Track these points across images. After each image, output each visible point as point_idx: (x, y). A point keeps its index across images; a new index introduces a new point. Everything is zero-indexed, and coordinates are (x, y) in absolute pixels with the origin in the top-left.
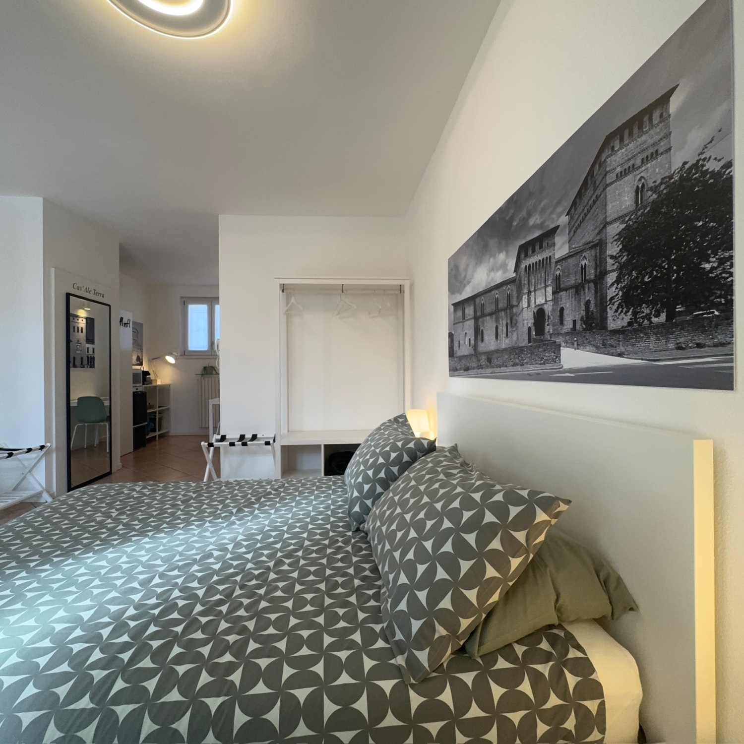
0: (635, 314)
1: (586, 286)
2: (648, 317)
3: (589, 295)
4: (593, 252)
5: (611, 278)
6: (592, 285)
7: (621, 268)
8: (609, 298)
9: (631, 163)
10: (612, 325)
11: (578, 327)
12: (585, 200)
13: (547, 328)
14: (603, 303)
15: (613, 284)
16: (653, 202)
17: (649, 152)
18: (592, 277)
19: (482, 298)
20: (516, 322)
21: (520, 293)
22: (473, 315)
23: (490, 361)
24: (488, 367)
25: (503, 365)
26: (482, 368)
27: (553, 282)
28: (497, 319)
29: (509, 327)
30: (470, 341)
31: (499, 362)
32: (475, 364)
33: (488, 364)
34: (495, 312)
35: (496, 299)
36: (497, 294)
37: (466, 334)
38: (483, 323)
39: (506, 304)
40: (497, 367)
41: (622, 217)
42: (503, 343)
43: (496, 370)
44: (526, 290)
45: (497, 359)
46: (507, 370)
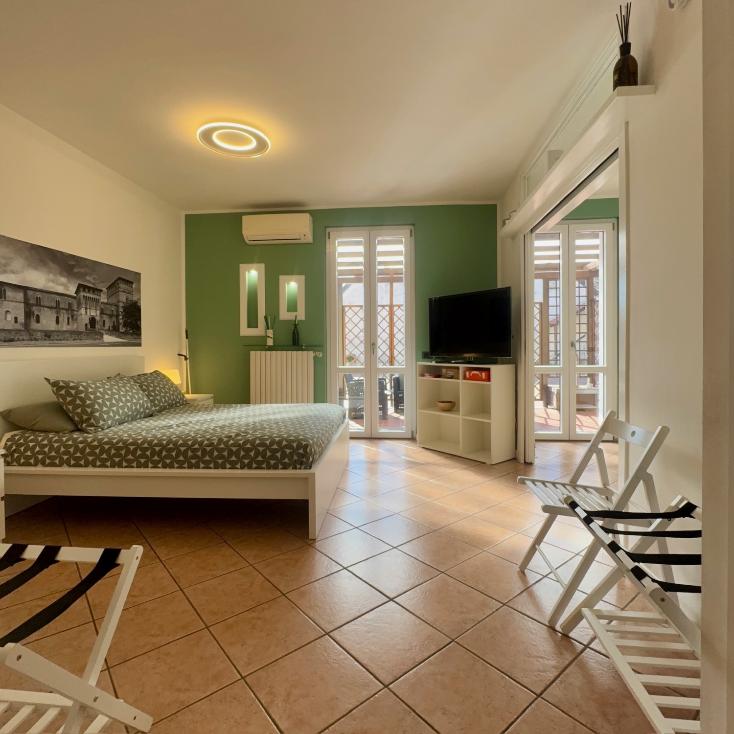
0: (126, 329)
2: (129, 330)
3: (114, 319)
4: (116, 307)
7: (123, 316)
8: (120, 322)
9: (125, 290)
10: (121, 330)
11: (110, 329)
12: (113, 289)
13: (97, 326)
14: (118, 324)
15: (121, 319)
16: (130, 304)
17: (129, 292)
18: (115, 314)
19: (38, 293)
20: (77, 319)
21: (79, 306)
22: (23, 300)
23: (49, 337)
24: (45, 340)
25: (64, 340)
26: (37, 341)
27: (100, 309)
28: (57, 312)
29: (70, 320)
30: (16, 318)
31: (60, 337)
32: (24, 338)
33: (47, 338)
34: (56, 308)
35: (57, 300)
36: (58, 298)
37: (7, 311)
38: (40, 311)
39: (67, 307)
40: (57, 340)
41: (123, 303)
42: (65, 327)
43: (56, 342)
44: (84, 306)
45: (58, 336)
46: (69, 342)
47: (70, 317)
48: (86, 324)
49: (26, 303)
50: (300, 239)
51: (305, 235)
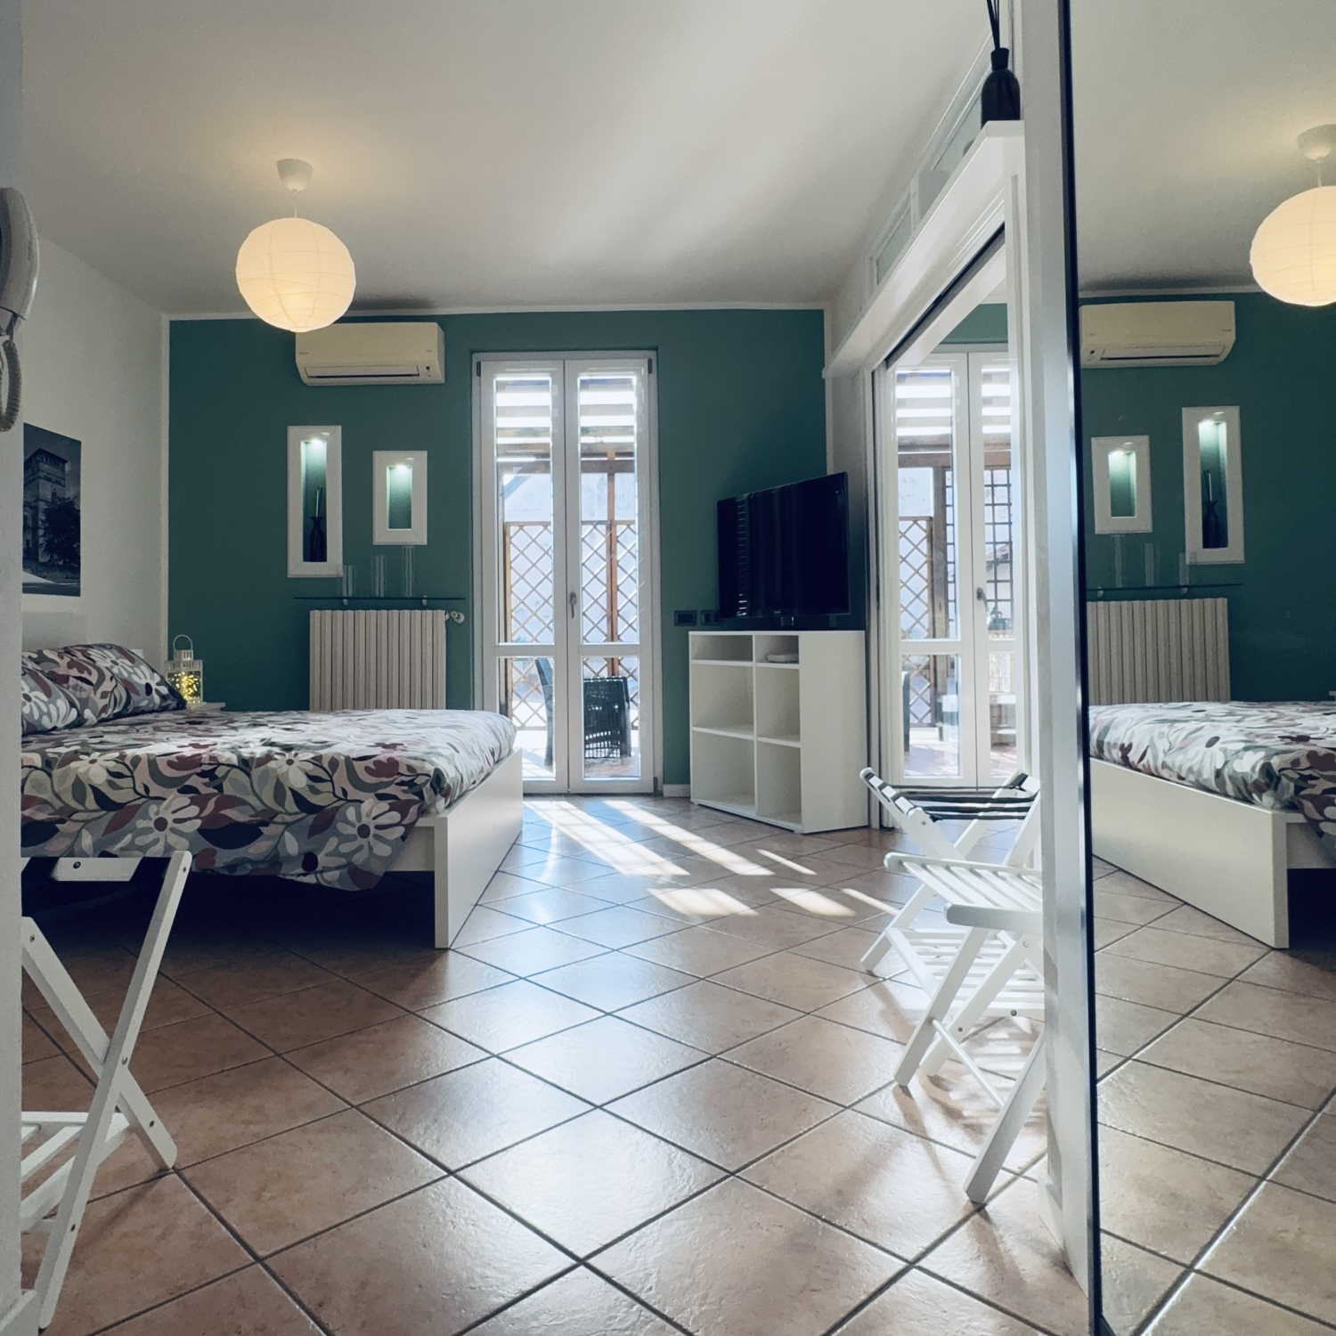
0: (51, 557)
2: (57, 561)
5: (41, 532)
7: (45, 529)
8: (39, 543)
9: (51, 477)
15: (41, 537)
16: (59, 506)
17: (58, 479)
41: (46, 502)
50: (418, 375)
51: (428, 368)
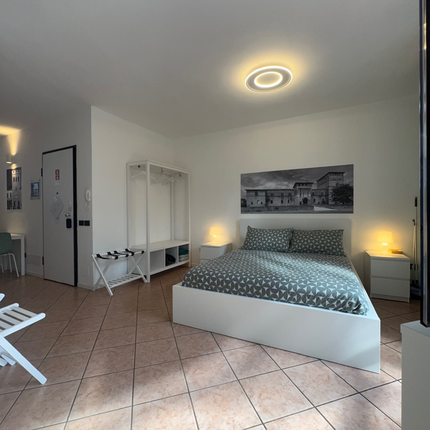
0: (336, 202)
1: (323, 196)
2: (339, 203)
3: (324, 198)
4: (325, 191)
6: (325, 196)
7: (333, 195)
8: (329, 199)
9: (335, 179)
10: (330, 203)
11: (320, 203)
12: (323, 180)
13: (308, 202)
14: (328, 200)
15: (330, 197)
16: (340, 187)
17: (339, 179)
18: (325, 195)
19: (272, 191)
20: (294, 200)
21: (296, 193)
22: (265, 195)
23: (277, 209)
24: (275, 210)
25: (286, 210)
26: (271, 211)
27: (311, 193)
28: (282, 198)
29: (290, 201)
30: (262, 203)
31: (283, 209)
32: (265, 210)
33: (276, 210)
34: (281, 196)
35: (282, 193)
36: (282, 192)
37: (258, 200)
38: (273, 198)
39: (288, 195)
40: (282, 210)
41: (333, 187)
42: (286, 204)
43: (281, 211)
44: (299, 193)
45: (282, 208)
46: (288, 211)
47: (290, 199)
48: (300, 202)
49: (267, 196)
